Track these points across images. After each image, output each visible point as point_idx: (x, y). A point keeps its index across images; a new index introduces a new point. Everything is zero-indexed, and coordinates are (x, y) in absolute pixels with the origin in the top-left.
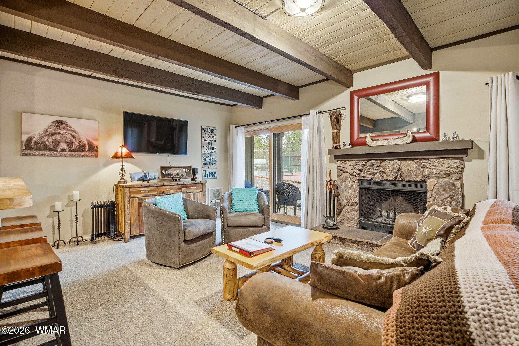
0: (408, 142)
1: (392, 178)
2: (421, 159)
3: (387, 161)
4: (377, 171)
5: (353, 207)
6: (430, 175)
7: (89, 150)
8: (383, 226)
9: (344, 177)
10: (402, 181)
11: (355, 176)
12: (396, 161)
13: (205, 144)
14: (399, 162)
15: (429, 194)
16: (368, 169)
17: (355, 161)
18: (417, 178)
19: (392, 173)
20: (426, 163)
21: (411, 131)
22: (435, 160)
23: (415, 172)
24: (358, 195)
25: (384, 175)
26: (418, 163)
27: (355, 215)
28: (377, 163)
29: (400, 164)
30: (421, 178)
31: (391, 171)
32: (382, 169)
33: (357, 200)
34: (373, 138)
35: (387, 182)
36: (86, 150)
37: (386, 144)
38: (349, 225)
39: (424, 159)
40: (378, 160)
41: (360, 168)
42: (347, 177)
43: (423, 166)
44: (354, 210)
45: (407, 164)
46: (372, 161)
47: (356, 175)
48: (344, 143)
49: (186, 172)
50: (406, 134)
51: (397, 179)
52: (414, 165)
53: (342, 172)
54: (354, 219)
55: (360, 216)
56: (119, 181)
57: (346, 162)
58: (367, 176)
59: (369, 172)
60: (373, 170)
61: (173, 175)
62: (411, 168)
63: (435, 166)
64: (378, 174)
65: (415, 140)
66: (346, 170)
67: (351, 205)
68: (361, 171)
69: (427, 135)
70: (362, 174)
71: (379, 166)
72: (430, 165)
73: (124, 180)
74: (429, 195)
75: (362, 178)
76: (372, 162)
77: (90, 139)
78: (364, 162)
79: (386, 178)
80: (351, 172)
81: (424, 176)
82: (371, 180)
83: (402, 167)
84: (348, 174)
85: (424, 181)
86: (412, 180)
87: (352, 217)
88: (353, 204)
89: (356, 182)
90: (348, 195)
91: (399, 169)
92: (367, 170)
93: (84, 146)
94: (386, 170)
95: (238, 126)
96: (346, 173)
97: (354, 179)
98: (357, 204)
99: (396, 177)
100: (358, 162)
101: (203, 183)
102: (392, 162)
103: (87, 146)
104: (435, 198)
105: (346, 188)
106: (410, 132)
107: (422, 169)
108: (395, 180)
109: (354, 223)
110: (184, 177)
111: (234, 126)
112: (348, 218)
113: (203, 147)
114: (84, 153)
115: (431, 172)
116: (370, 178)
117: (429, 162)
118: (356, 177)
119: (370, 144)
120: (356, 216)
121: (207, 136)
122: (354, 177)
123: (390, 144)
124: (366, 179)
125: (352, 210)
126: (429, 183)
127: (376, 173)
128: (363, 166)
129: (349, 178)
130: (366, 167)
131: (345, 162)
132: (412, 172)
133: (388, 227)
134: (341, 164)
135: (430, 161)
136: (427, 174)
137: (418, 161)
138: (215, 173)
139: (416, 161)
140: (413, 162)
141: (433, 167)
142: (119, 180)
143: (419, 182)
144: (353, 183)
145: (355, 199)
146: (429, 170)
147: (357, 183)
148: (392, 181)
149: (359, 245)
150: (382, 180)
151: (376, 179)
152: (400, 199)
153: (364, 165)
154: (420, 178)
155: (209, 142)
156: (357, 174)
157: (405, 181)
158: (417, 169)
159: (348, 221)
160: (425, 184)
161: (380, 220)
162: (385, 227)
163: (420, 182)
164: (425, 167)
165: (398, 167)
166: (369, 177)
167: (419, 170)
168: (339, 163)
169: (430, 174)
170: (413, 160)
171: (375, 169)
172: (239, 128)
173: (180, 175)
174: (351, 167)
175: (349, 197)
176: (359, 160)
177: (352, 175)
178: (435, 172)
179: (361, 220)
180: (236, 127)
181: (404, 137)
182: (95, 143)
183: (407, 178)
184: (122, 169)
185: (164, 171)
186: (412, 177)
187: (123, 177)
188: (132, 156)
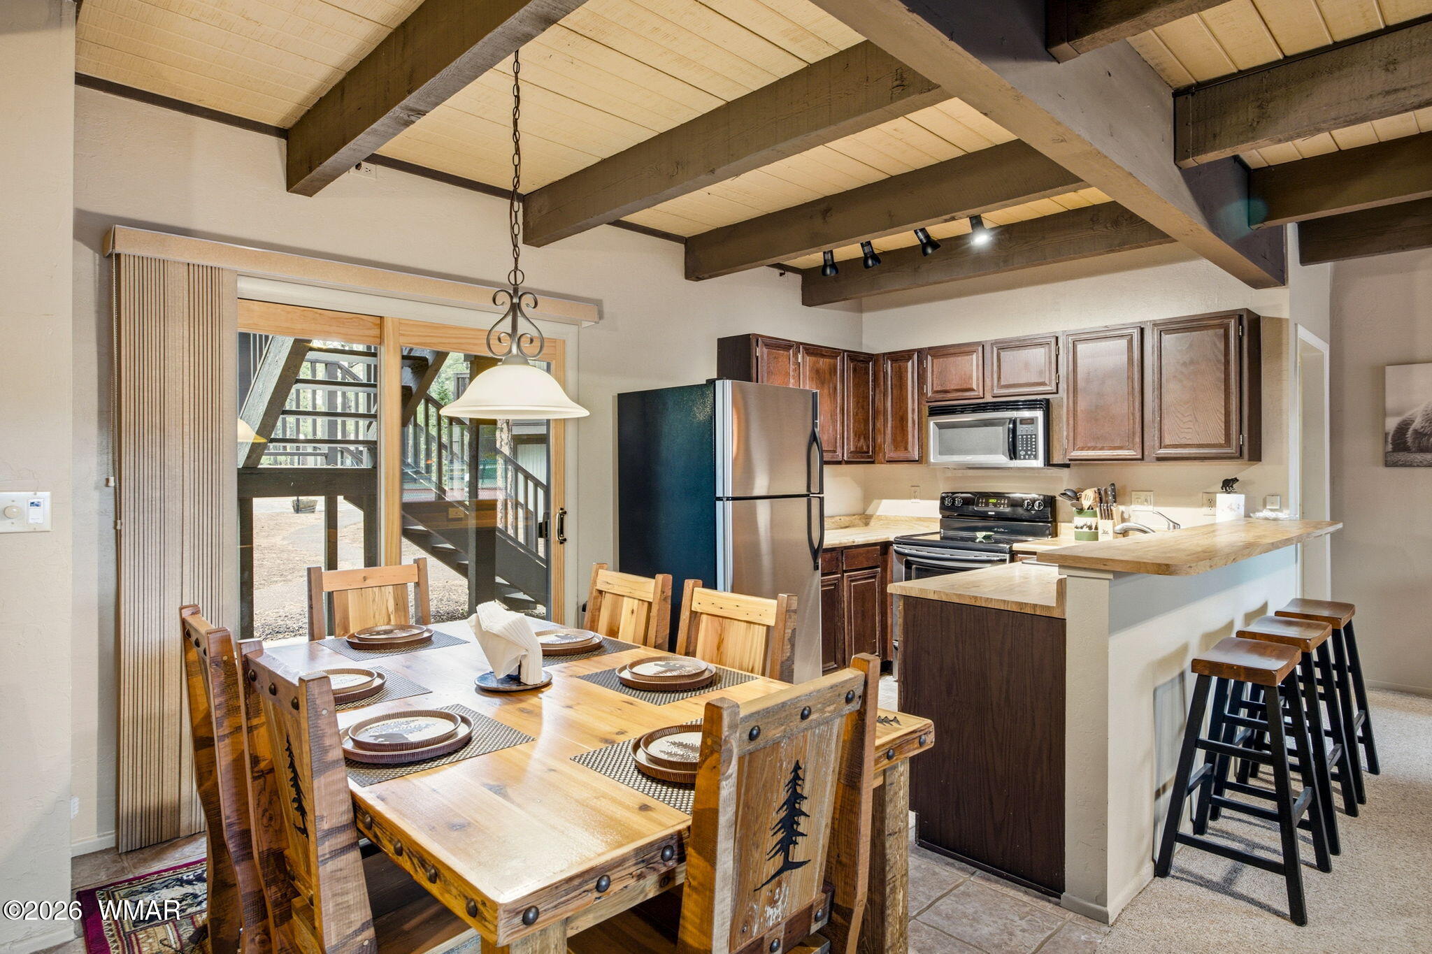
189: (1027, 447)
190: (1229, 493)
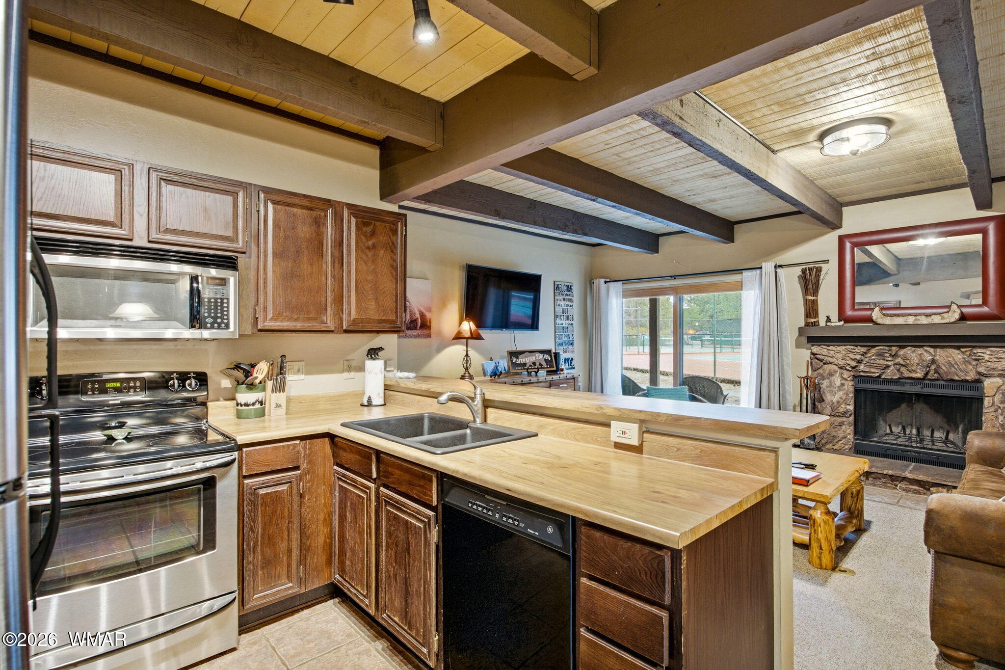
0: (953, 320)
1: (919, 375)
2: (974, 347)
3: (909, 348)
4: (890, 363)
5: (844, 419)
6: (991, 372)
7: (421, 327)
8: (899, 449)
9: (827, 371)
10: (937, 380)
11: (848, 370)
12: (926, 348)
13: (559, 310)
14: (932, 350)
15: (987, 402)
16: (874, 359)
17: (848, 346)
18: (966, 376)
19: (919, 367)
20: (983, 353)
21: (957, 305)
22: (999, 349)
23: (963, 367)
24: (853, 400)
25: (903, 369)
26: (968, 353)
27: (848, 431)
28: (890, 350)
29: (933, 354)
30: (973, 377)
31: (918, 364)
32: (899, 360)
33: (851, 408)
34: (884, 312)
35: (909, 381)
36: (418, 327)
37: (911, 323)
38: (835, 447)
39: (980, 347)
40: (894, 346)
41: (858, 357)
42: (832, 371)
43: (977, 358)
44: (845, 423)
45: (947, 354)
46: (882, 347)
47: (850, 369)
48: (828, 317)
49: (546, 360)
50: (949, 307)
51: (929, 377)
52: (959, 356)
53: (822, 364)
54: (845, 437)
55: (856, 432)
56: (462, 376)
57: (831, 348)
58: (872, 371)
59: (875, 365)
60: (882, 362)
61: (528, 366)
62: (954, 360)
63: (1001, 358)
64: (892, 368)
65: (963, 318)
66: (831, 360)
67: (840, 416)
68: (859, 362)
69: (985, 309)
70: (862, 367)
71: (895, 356)
72: (991, 357)
73: (469, 373)
74: (989, 403)
75: (862, 374)
76: (880, 349)
77: (423, 310)
78: (866, 348)
79: (906, 374)
80: (840, 363)
81: (979, 373)
82: (879, 377)
83: (937, 357)
84: (834, 366)
85: (978, 381)
86: (957, 378)
87: (841, 435)
88: (844, 414)
89: (849, 379)
90: (835, 400)
91: (933, 361)
92: (872, 362)
93: (415, 321)
94: (908, 361)
95: (608, 280)
96: (829, 365)
97: (846, 375)
98: (851, 415)
99: (927, 374)
100: (855, 348)
101: (574, 378)
102: (920, 351)
103: (420, 320)
104: (999, 407)
105: (829, 389)
106: (955, 306)
107: (974, 363)
108: (924, 379)
109: (846, 444)
110: (544, 368)
111: (603, 280)
112: (834, 437)
113: (556, 317)
114: (415, 331)
115: (992, 367)
116: (877, 375)
117: (988, 352)
118: (850, 371)
119: (880, 321)
120: (849, 434)
121: (561, 298)
122: (845, 372)
123: (919, 323)
124: (869, 375)
125: (841, 424)
126: (988, 384)
127: (888, 367)
128: (862, 355)
129: (836, 372)
130: (870, 357)
131: (829, 348)
132: (956, 367)
133: (910, 451)
134: (821, 351)
135: (991, 350)
136: (985, 370)
137: (967, 349)
138: (572, 359)
139: (963, 350)
140: (958, 352)
141: (995, 360)
142: (462, 374)
143: (970, 382)
144: (843, 382)
145: (848, 407)
146: (989, 364)
147: (851, 380)
148: (918, 379)
149: (870, 479)
150: (899, 378)
151: (890, 376)
152: (919, 407)
153: (865, 353)
154: (971, 376)
155: (564, 308)
156: (851, 367)
157: (943, 380)
158: (965, 362)
159: (835, 441)
160: (978, 385)
161: (889, 439)
162: (903, 451)
163: (972, 382)
164: (980, 359)
165: (931, 358)
166: (876, 373)
167: (970, 364)
168: (815, 349)
169: (990, 370)
170: (958, 348)
171: (887, 361)
172: (611, 284)
173: (537, 364)
174: (840, 356)
175: (835, 404)
176: (856, 346)
177: (841, 368)
178: (1000, 368)
179: (857, 439)
180: (606, 282)
181: (945, 312)
182: (428, 315)
183: (948, 376)
184: (467, 355)
185: (514, 359)
186: (957, 375)
187: (467, 369)
188: (480, 336)
189: (216, 313)
190: (374, 360)
